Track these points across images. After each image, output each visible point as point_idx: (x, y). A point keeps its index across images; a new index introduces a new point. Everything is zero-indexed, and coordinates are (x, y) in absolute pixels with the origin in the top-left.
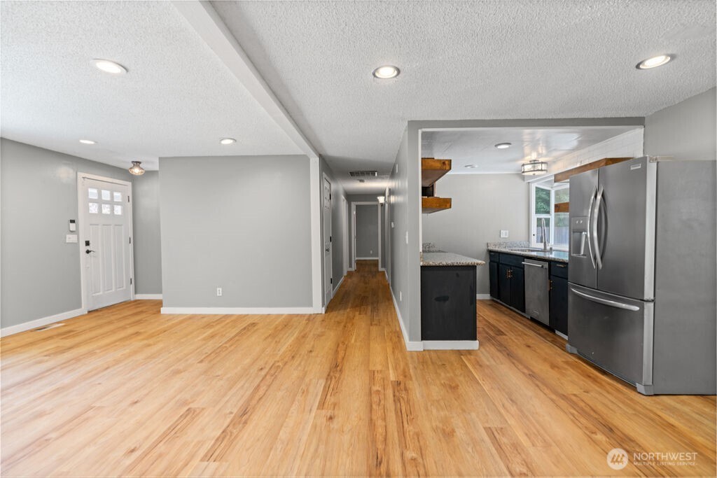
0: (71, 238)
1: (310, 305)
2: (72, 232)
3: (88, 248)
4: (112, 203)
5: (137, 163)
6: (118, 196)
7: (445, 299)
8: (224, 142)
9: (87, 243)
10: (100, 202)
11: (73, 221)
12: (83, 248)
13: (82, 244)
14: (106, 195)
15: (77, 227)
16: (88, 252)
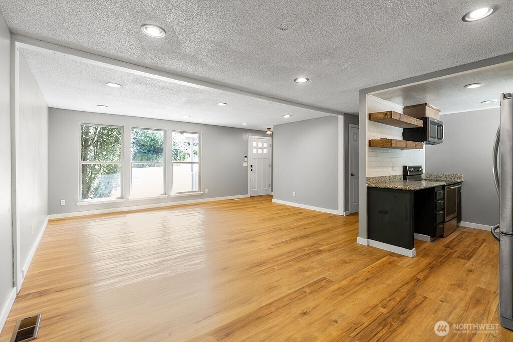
0: (245, 164)
1: (337, 209)
2: (246, 161)
3: (252, 168)
4: (263, 148)
5: (269, 129)
6: (265, 145)
7: (386, 212)
8: (285, 117)
9: (252, 166)
10: (257, 148)
11: (246, 157)
12: (250, 168)
13: (249, 167)
14: (260, 145)
15: (247, 159)
16: (252, 170)
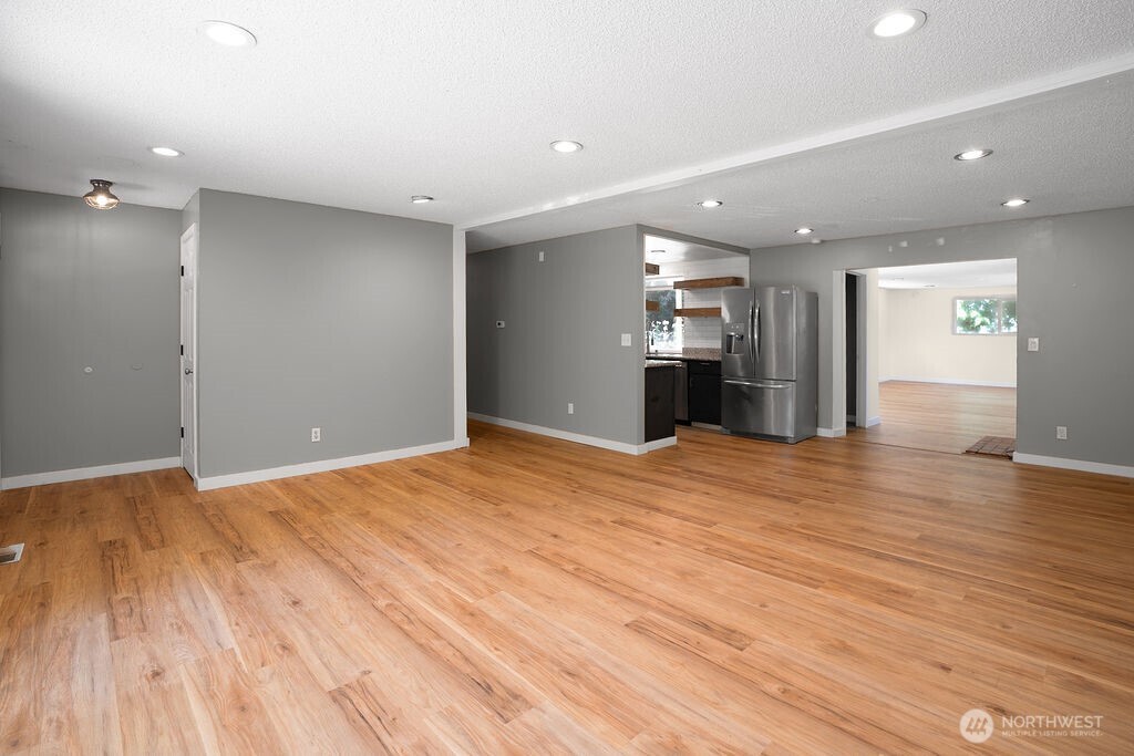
1: (451, 437)
5: (102, 186)
